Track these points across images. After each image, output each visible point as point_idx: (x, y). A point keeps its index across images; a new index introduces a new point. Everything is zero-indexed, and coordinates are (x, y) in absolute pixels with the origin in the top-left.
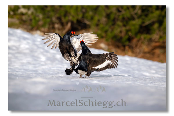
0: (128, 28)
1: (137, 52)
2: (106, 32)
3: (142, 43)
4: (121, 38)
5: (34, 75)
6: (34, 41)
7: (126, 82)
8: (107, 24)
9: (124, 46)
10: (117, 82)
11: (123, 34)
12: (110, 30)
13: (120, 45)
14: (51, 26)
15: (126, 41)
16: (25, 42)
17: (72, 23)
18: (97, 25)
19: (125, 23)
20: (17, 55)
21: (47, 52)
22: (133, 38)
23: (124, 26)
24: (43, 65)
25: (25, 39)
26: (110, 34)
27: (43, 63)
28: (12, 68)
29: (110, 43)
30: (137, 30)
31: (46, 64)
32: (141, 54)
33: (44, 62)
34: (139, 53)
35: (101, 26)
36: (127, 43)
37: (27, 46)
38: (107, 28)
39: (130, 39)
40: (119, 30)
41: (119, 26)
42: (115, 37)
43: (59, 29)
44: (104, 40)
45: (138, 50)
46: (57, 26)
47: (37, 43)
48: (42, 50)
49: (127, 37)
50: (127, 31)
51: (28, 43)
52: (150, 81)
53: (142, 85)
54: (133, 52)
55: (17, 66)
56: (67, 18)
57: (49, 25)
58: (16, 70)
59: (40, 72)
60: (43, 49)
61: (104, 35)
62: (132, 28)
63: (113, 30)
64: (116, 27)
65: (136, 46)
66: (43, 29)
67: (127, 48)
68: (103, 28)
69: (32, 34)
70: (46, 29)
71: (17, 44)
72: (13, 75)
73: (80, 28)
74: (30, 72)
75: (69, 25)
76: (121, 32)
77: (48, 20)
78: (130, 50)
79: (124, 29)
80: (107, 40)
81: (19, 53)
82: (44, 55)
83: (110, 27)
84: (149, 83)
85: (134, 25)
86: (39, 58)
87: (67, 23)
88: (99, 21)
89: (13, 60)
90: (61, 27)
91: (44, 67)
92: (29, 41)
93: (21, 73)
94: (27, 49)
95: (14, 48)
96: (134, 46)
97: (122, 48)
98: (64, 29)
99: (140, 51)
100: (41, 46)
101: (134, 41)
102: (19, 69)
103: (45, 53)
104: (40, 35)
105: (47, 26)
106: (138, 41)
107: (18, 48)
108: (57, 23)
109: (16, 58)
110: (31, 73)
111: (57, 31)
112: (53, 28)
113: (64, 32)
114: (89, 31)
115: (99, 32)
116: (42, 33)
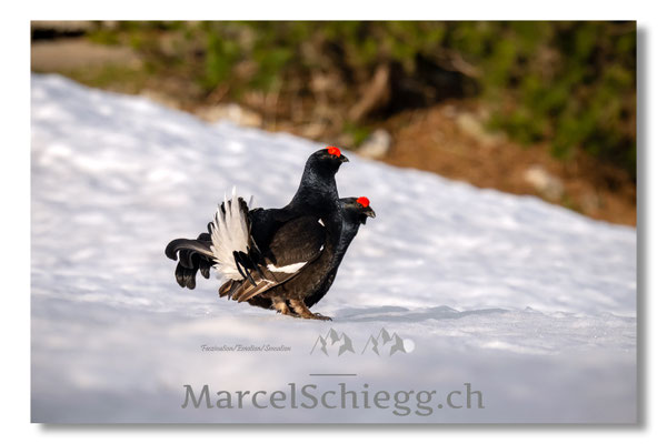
2: (555, 113)
6: (213, 153)
8: (558, 78)
12: (573, 105)
14: (295, 85)
16: (168, 156)
17: (396, 69)
18: (513, 82)
20: (128, 217)
25: (169, 141)
26: (569, 122)
29: (574, 168)
35: (532, 84)
37: (180, 177)
38: (559, 94)
40: (615, 105)
41: (614, 85)
42: (596, 137)
43: (332, 100)
44: (544, 152)
46: (320, 83)
47: (228, 162)
51: (186, 162)
56: (371, 48)
57: (286, 78)
60: (254, 189)
61: (543, 126)
63: (585, 105)
64: (601, 90)
66: (255, 98)
68: (541, 95)
69: (205, 121)
70: (270, 100)
71: (131, 166)
73: (429, 93)
75: (381, 78)
77: (282, 55)
80: (558, 152)
81: (144, 207)
83: (573, 90)
87: (371, 70)
88: (522, 60)
89: (113, 239)
90: (340, 90)
93: (145, 301)
95: (118, 184)
98: (358, 98)
100: (243, 176)
102: (139, 283)
104: (244, 127)
105: (276, 84)
107: (135, 184)
108: (325, 72)
109: (127, 229)
111: (322, 110)
112: (306, 94)
113: (358, 111)
114: (473, 110)
115: (522, 114)
116: (253, 119)
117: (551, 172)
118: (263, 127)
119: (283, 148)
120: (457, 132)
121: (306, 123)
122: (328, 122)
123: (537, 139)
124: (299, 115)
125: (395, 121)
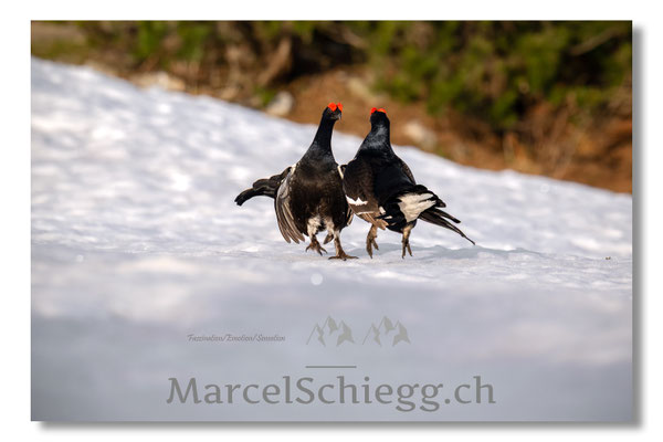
0: (514, 61)
1: (550, 158)
2: (429, 77)
3: (571, 120)
4: (488, 102)
5: (147, 247)
6: (146, 113)
7: (508, 274)
8: (431, 47)
9: (500, 134)
10: (473, 273)
11: (494, 88)
12: (444, 70)
13: (484, 127)
14: (212, 56)
15: (506, 114)
16: (109, 116)
17: (296, 42)
18: (394, 51)
19: (503, 41)
20: (77, 168)
21: (196, 155)
22: (534, 103)
23: (501, 53)
24: (179, 208)
25: (110, 104)
26: (443, 87)
27: (179, 200)
28: (59, 218)
29: (445, 122)
30: (551, 72)
31: (192, 205)
32: (568, 165)
33: (186, 194)
34: (559, 161)
35: (410, 54)
36: (511, 122)
37: (119, 135)
38: (432, 61)
39: (521, 107)
40: (479, 69)
41: (478, 53)
42: (463, 98)
43: (244, 68)
44: (420, 109)
45: (553, 150)
46: (234, 54)
47: (159, 122)
48: (176, 150)
49: (511, 97)
50: (513, 74)
51: (124, 122)
52: (601, 269)
53: (570, 285)
54: (534, 157)
55: (78, 212)
56: (275, 24)
57: (206, 49)
58: (76, 227)
59: (168, 234)
60: (181, 144)
61: (419, 88)
62: (532, 62)
63: (454, 71)
64: (468, 57)
65: (548, 132)
66: (180, 67)
67: (510, 140)
68: (416, 63)
69: (138, 87)
70: (192, 68)
71: (77, 126)
72: (64, 247)
73: (324, 62)
74: (131, 237)
75: (284, 50)
76: (487, 78)
77: (202, 31)
78: (522, 150)
79: (498, 66)
80: (432, 110)
81: (89, 159)
82: (184, 169)
83: (444, 58)
84: (599, 279)
85: (538, 51)
86: (165, 179)
87: (276, 43)
88: (400, 33)
89: (64, 187)
90: (250, 59)
91: (183, 216)
92: (127, 115)
93: (93, 239)
94: (119, 144)
95: (68, 141)
96: (538, 132)
97: (492, 140)
98: (264, 66)
99: (563, 154)
100: (172, 133)
101: (540, 114)
102: (87, 224)
103: (189, 162)
104: (171, 91)
105: (197, 54)
106: (556, 113)
107: (81, 140)
108: (237, 44)
109: (75, 178)
110: (134, 241)
111: (236, 75)
112: (222, 62)
113: (265, 77)
114: (360, 75)
115: (402, 78)
116: (178, 85)
117: (426, 125)
118: (186, 91)
119: (204, 109)
120: (347, 94)
121: (223, 87)
122: (241, 87)
123: (414, 99)
124: (216, 80)
125: (296, 85)
